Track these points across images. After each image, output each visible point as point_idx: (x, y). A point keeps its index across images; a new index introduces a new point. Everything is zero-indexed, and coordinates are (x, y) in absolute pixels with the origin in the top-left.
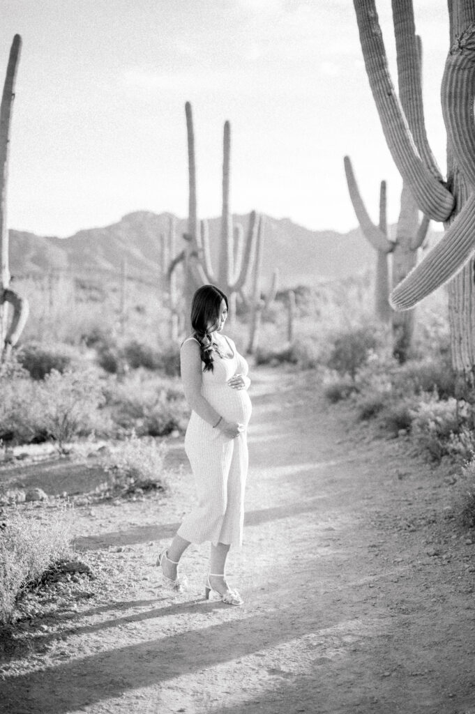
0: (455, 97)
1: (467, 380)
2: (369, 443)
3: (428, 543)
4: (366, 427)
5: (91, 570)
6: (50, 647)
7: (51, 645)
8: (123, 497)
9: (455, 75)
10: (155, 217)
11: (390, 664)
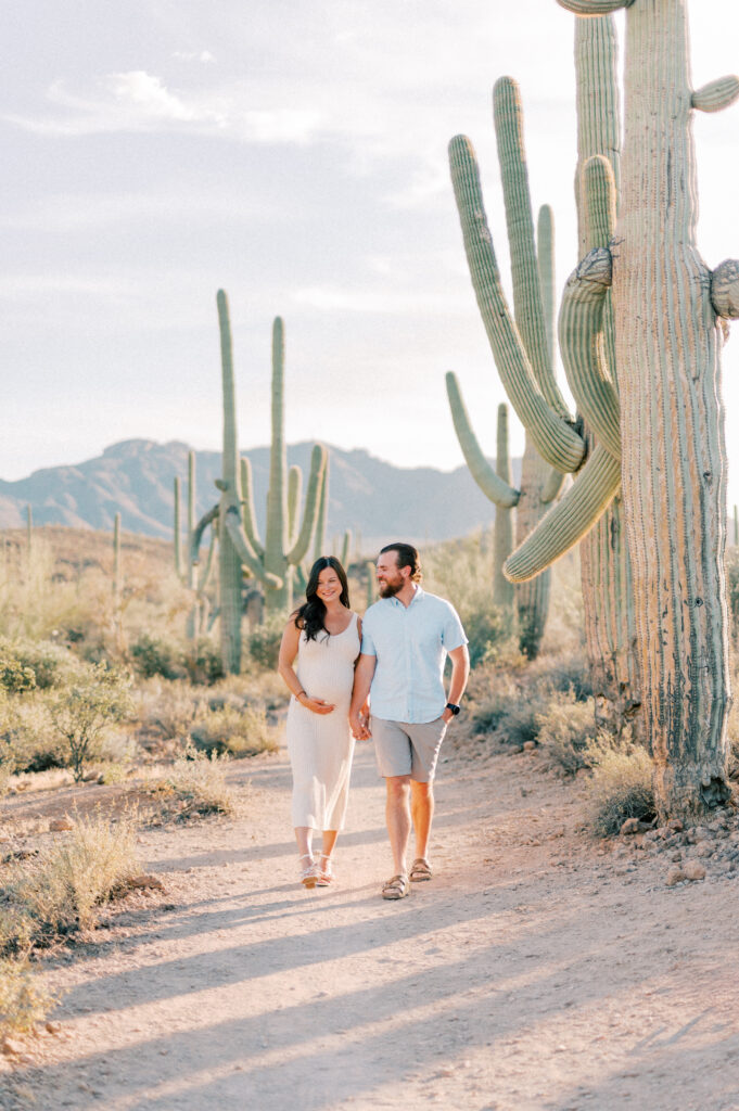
0: (574, 335)
1: (606, 670)
2: (486, 760)
3: (554, 855)
4: (483, 741)
5: (163, 885)
8: (176, 822)
9: (573, 308)
10: (157, 449)
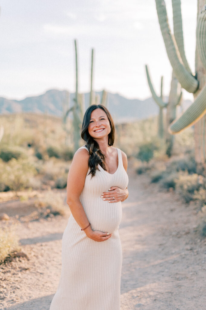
1: (202, 166)
2: (156, 193)
5: (28, 256)
6: (6, 297)
7: (7, 296)
8: (44, 218)
11: (173, 308)
